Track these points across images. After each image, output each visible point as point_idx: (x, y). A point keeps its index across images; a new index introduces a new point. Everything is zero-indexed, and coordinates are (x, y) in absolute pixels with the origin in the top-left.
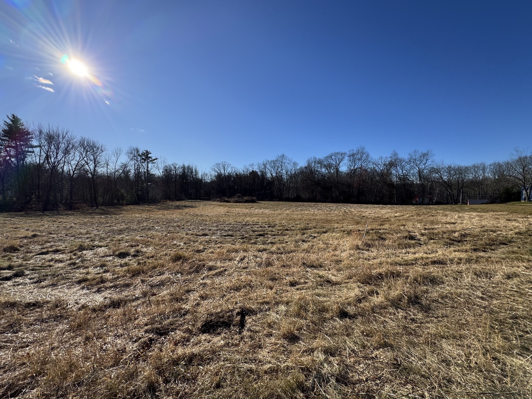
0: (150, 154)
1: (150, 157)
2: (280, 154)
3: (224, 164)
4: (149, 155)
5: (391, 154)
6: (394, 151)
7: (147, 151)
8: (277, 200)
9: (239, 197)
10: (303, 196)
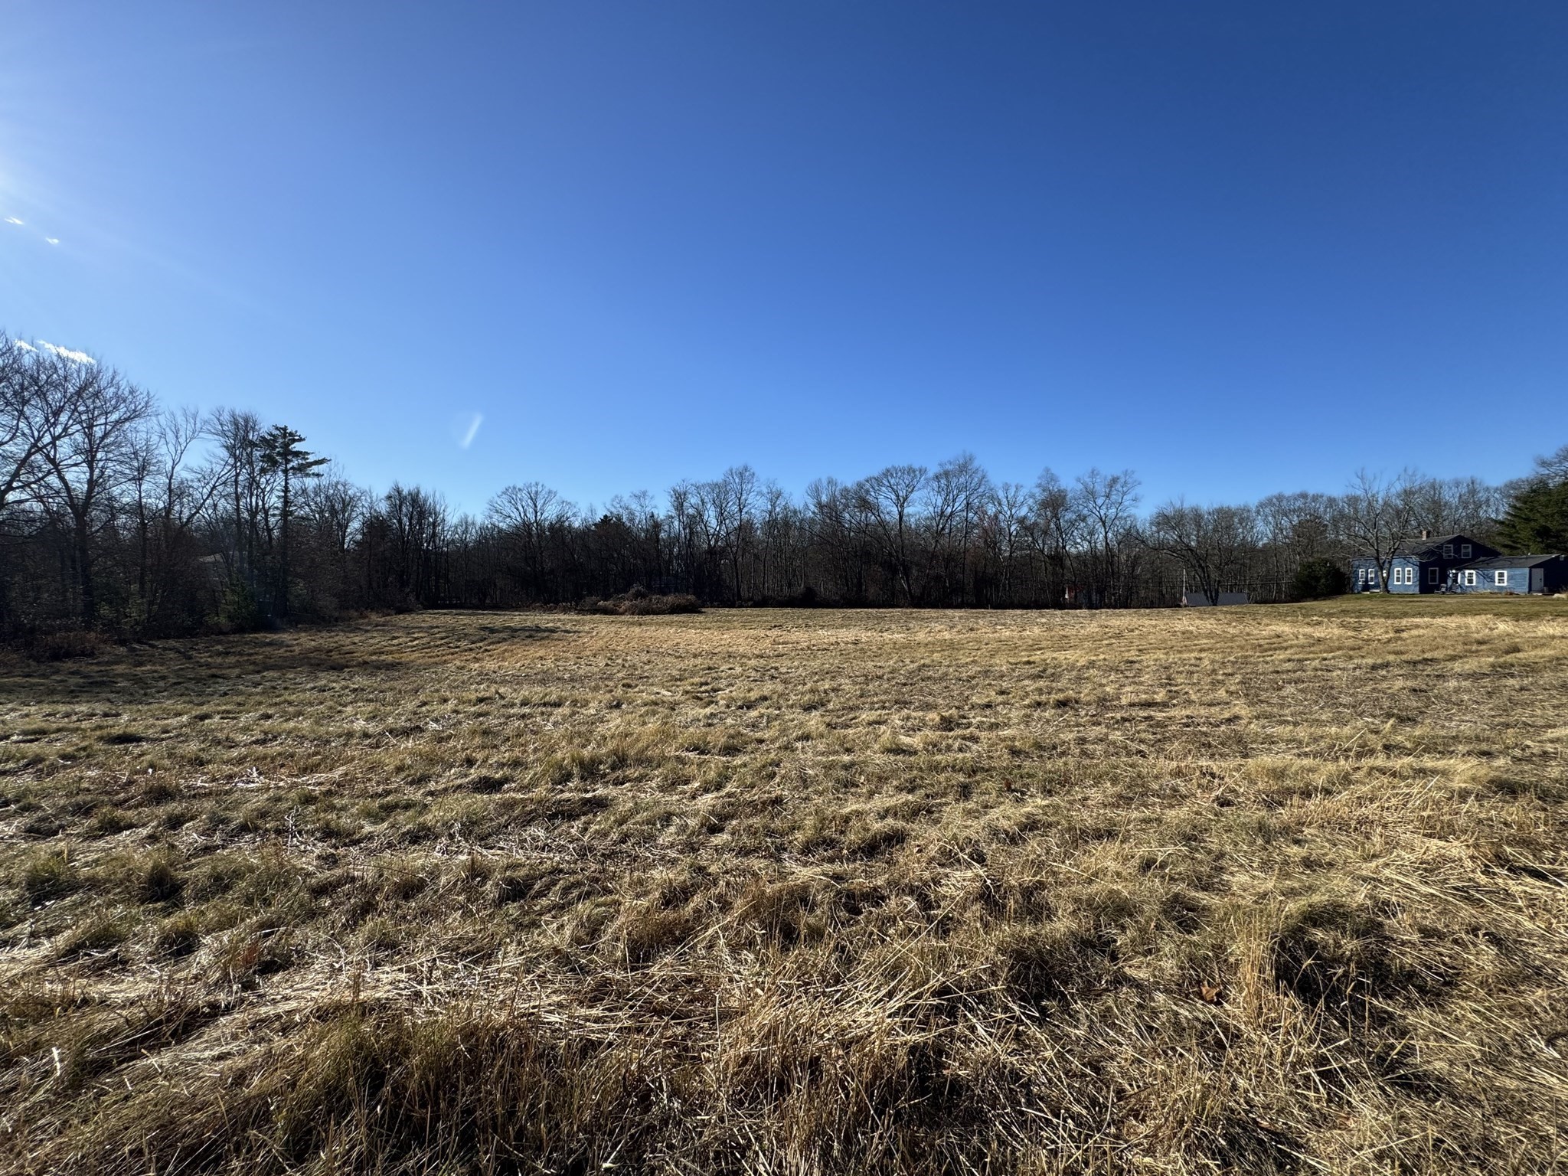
0: (301, 440)
1: (297, 454)
2: (737, 464)
3: (534, 489)
4: (296, 447)
5: (1039, 478)
6: (1047, 470)
7: (285, 429)
8: (750, 603)
9: (639, 595)
10: (822, 589)
